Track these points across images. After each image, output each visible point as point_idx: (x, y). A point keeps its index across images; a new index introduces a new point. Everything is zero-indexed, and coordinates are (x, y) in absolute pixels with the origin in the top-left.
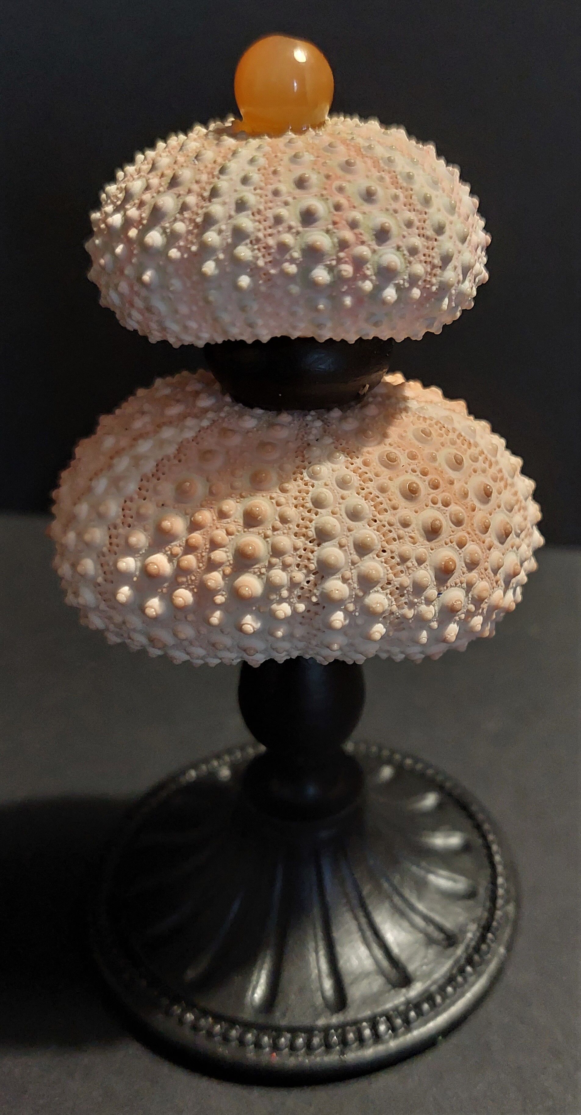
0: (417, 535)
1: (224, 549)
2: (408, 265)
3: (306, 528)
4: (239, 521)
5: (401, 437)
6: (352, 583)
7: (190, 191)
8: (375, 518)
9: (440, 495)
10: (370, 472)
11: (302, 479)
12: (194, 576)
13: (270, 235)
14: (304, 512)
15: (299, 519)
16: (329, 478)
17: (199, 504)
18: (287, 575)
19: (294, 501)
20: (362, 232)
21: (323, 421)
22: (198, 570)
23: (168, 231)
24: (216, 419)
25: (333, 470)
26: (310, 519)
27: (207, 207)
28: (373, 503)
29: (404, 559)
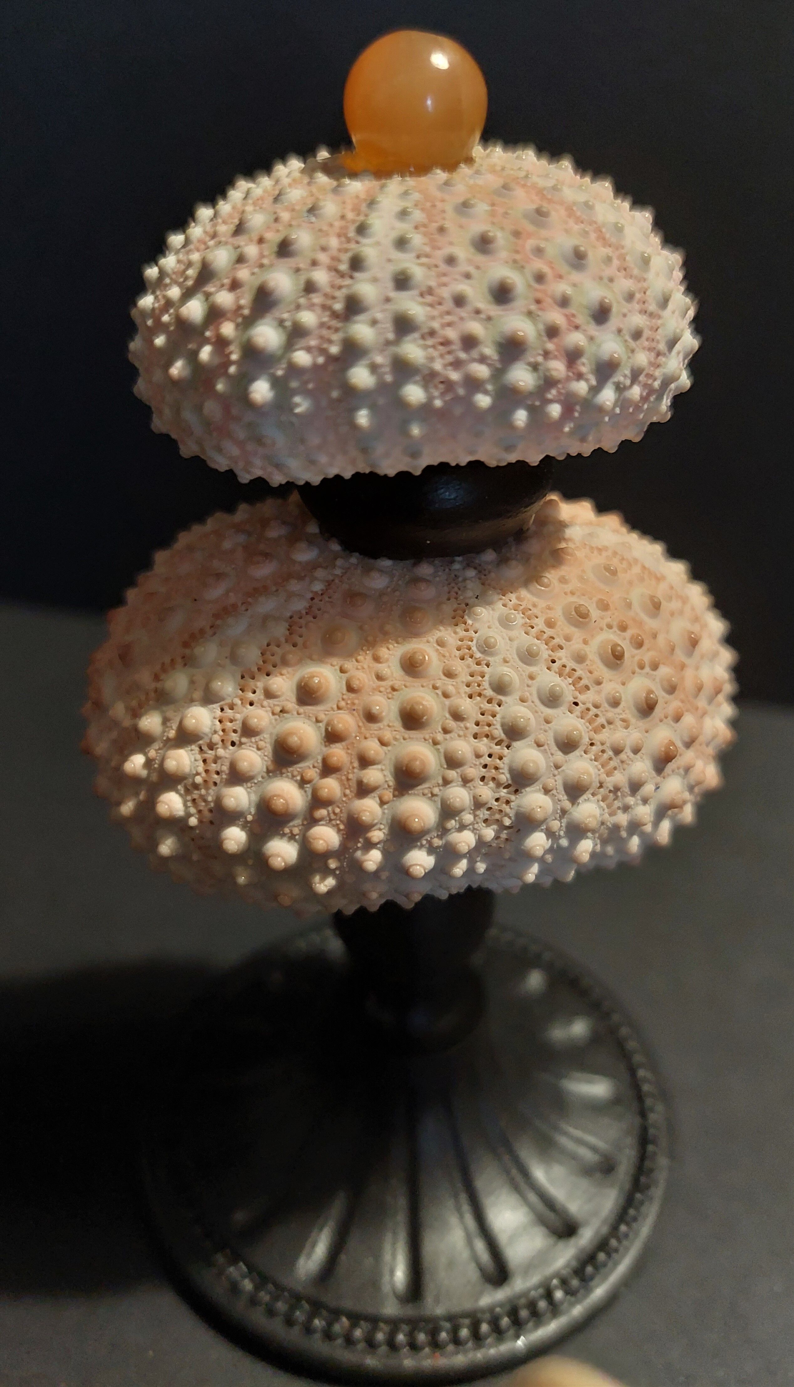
0: (628, 715)
1: (379, 767)
2: (630, 355)
3: (489, 725)
4: (395, 724)
5: (581, 579)
6: (556, 794)
7: (314, 263)
8: (576, 701)
9: (647, 656)
10: (558, 635)
11: (471, 657)
12: (339, 807)
13: (449, 324)
14: (483, 703)
15: (477, 714)
16: (508, 650)
17: (335, 707)
18: (469, 793)
19: (468, 689)
20: (574, 312)
21: (475, 568)
22: (344, 799)
23: (288, 324)
24: (331, 578)
25: (510, 640)
26: (493, 712)
27: (348, 286)
28: (570, 680)
29: (617, 751)
